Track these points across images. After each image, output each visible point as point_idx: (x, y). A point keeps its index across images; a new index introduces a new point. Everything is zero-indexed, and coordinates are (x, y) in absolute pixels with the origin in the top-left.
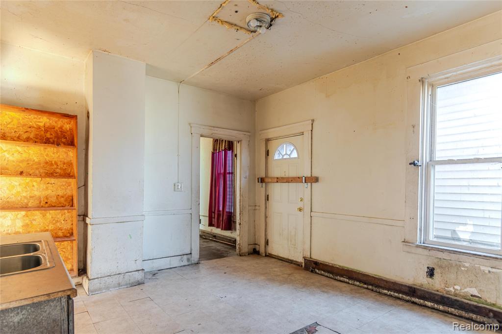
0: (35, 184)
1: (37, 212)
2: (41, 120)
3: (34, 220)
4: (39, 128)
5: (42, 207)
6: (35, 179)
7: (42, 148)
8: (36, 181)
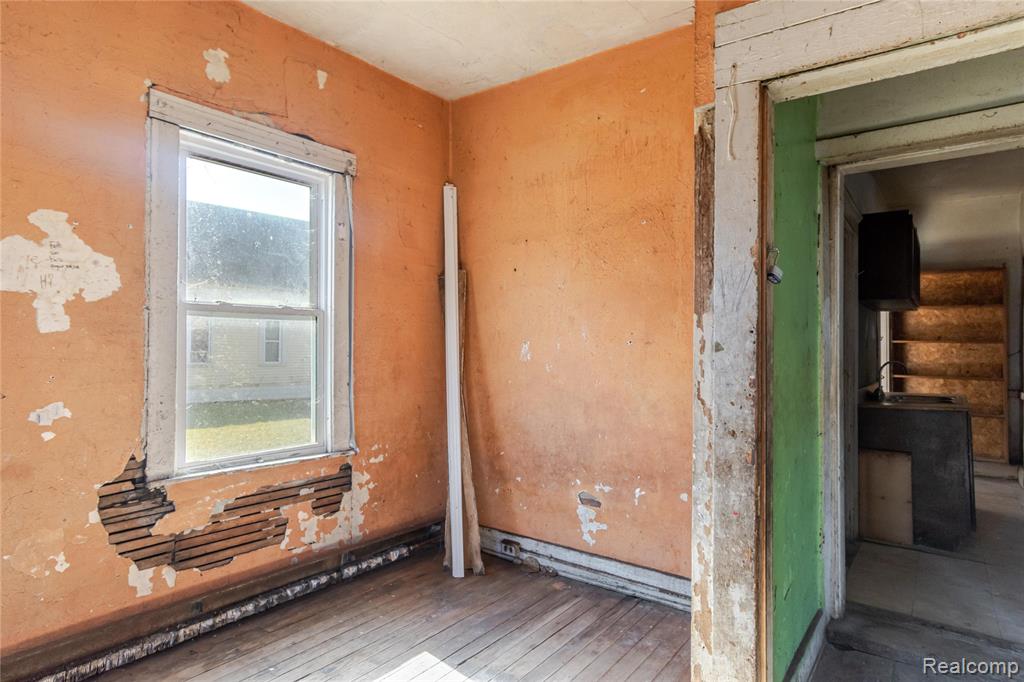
0: (954, 350)
1: (956, 381)
2: (962, 277)
3: (954, 390)
4: (959, 286)
5: (962, 376)
6: (954, 345)
7: (962, 310)
8: (955, 347)
